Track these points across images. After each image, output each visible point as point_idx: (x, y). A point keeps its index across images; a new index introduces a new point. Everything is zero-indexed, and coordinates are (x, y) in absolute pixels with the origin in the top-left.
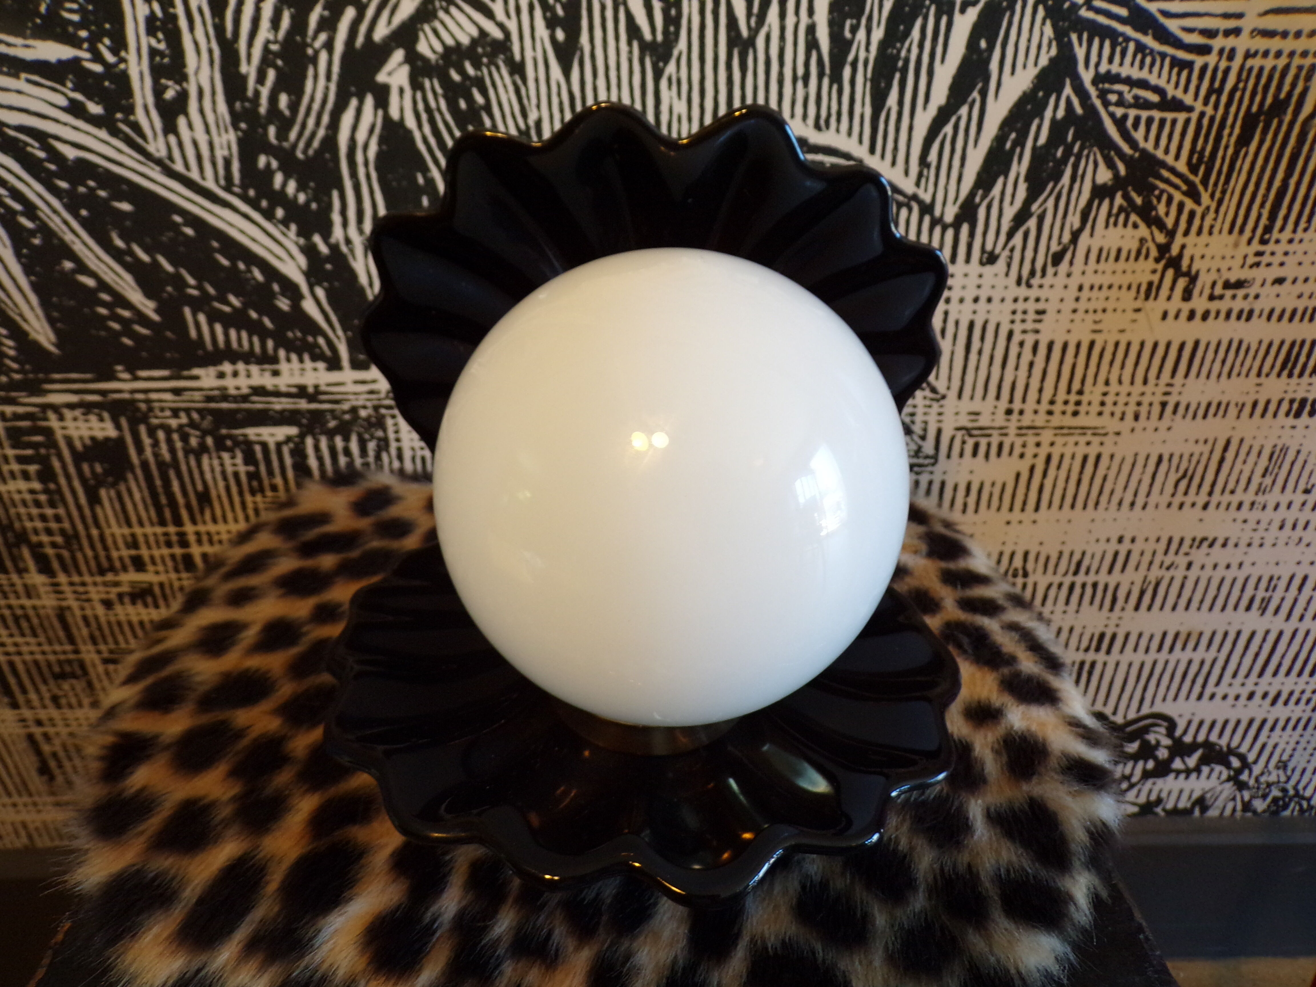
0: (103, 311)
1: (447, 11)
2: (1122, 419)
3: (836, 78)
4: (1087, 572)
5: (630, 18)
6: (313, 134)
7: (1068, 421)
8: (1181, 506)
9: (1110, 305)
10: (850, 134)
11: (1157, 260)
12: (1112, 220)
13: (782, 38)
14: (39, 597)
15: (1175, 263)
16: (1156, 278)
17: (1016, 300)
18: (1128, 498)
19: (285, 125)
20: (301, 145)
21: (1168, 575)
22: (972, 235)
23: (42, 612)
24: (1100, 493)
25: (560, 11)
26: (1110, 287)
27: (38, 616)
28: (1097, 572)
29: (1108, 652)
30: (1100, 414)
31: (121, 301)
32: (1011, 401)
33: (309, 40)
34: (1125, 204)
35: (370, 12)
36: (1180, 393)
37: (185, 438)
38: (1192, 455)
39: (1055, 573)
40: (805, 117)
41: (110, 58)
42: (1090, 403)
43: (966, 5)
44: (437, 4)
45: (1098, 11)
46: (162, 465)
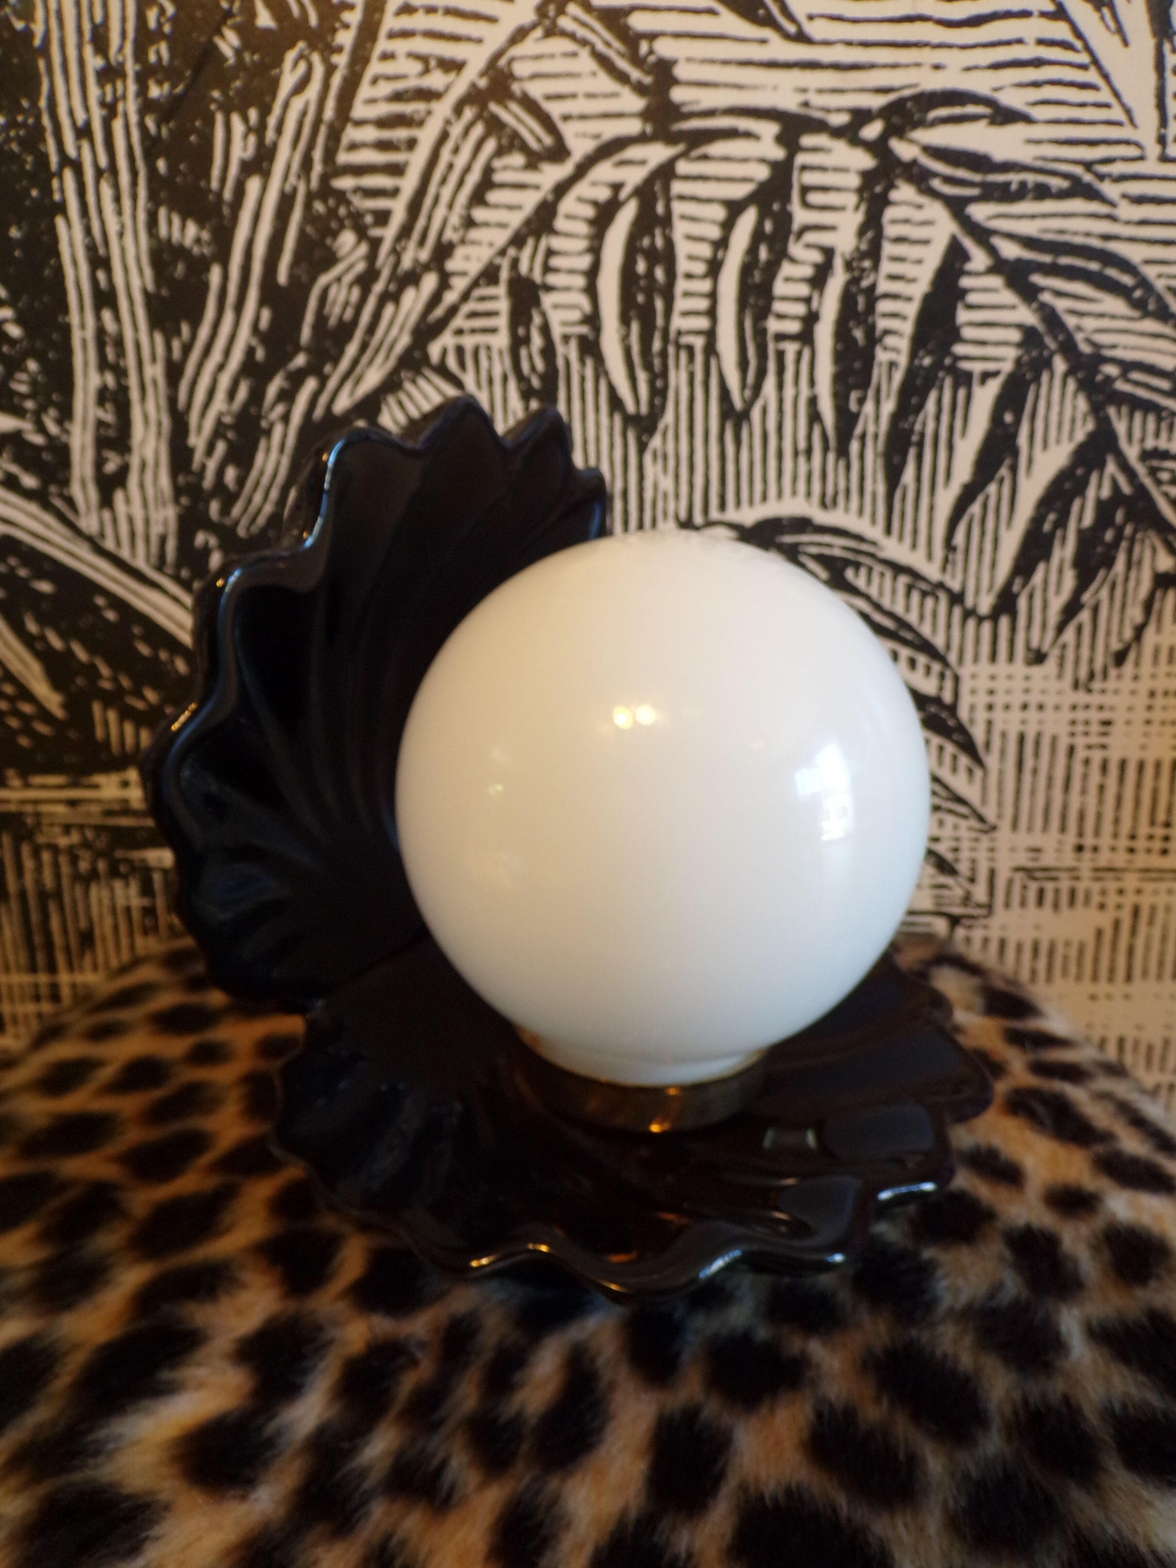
0: (3, 705)
1: (414, 382)
3: (843, 452)
5: (612, 391)
6: (259, 511)
7: (1155, 861)
10: (861, 511)
13: (780, 410)
17: (1074, 708)
19: (229, 499)
20: (244, 522)
22: (1013, 629)
25: (536, 383)
31: (25, 694)
32: (1080, 834)
33: (264, 412)
35: (332, 384)
37: (74, 860)
39: (1162, 1069)
40: (809, 494)
41: (53, 429)
43: (986, 376)
44: (403, 374)
45: (1137, 384)
46: (43, 896)
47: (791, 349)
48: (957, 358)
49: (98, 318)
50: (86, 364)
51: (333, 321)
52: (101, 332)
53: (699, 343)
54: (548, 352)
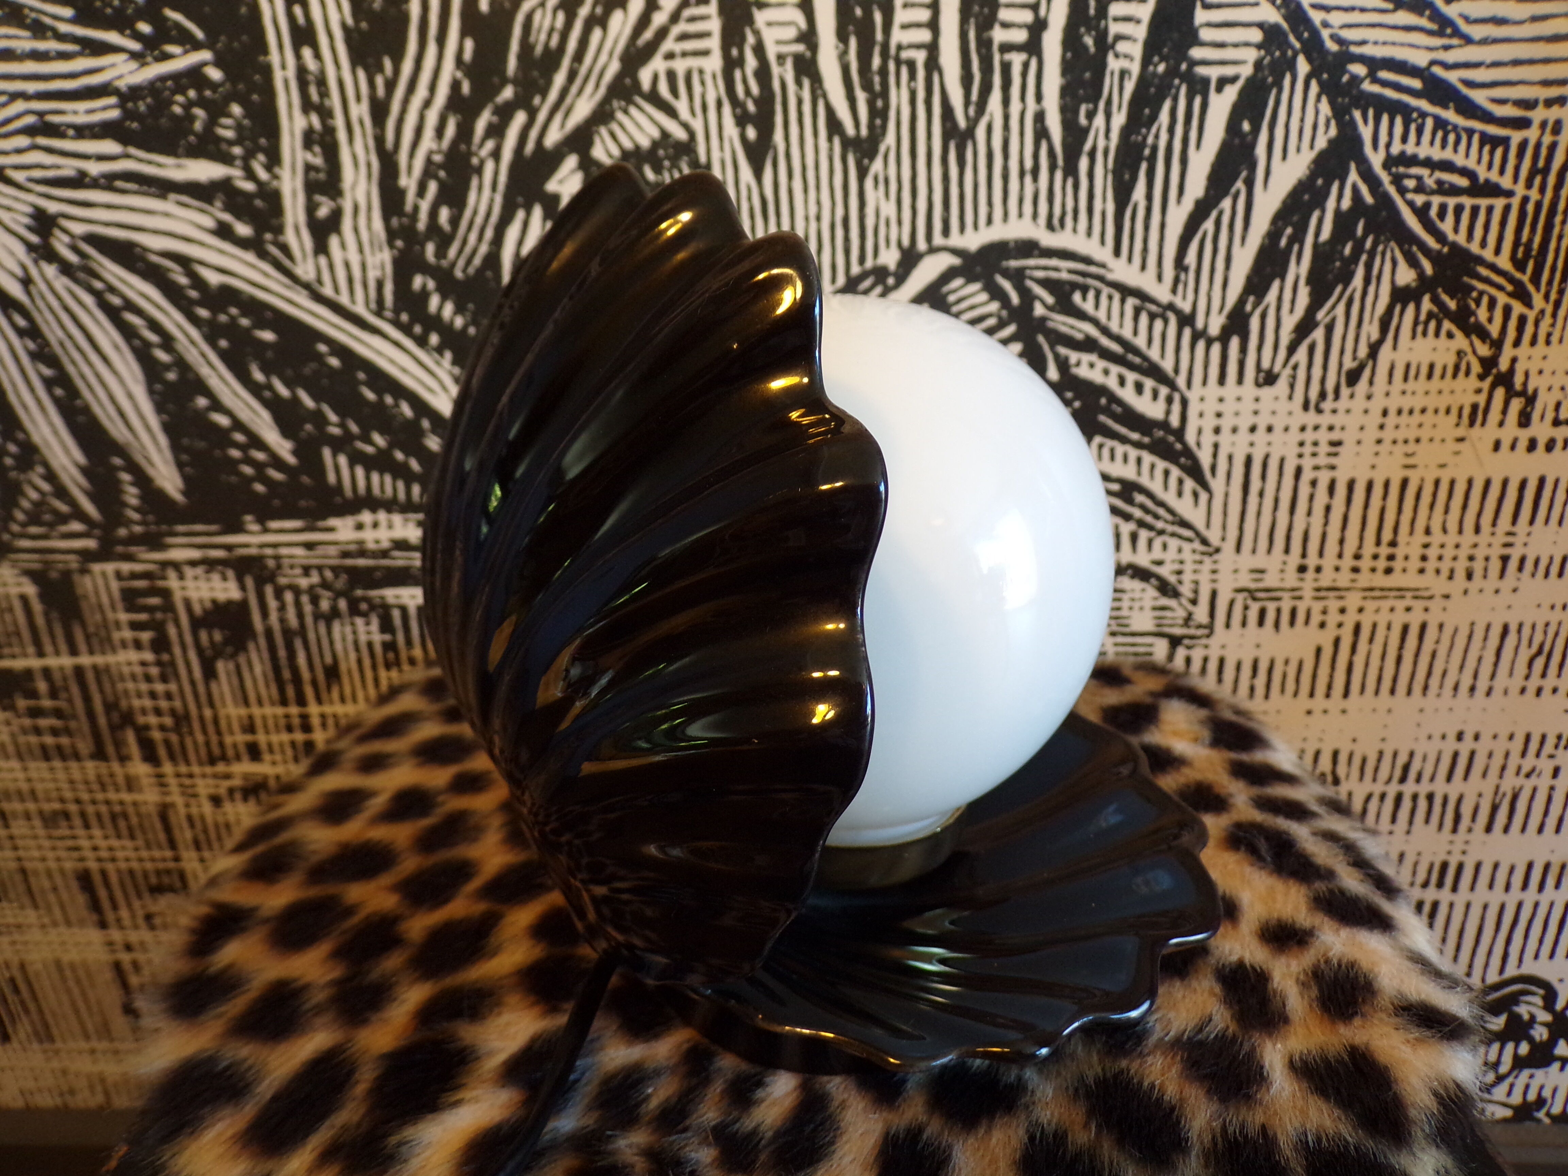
0: (235, 453)
1: (626, 112)
2: (1451, 577)
3: (1071, 170)
4: (1418, 780)
5: (830, 113)
6: (475, 251)
7: (1380, 580)
8: (1539, 692)
9: (1425, 434)
10: (1089, 233)
11: (1481, 377)
12: (1420, 329)
13: (1006, 127)
14: (140, 790)
15: (1505, 380)
16: (1482, 399)
17: (1303, 429)
18: (1466, 681)
19: (444, 241)
20: (461, 263)
21: (1529, 785)
22: (1243, 350)
23: (143, 809)
24: (1429, 674)
25: (751, 107)
26: (1423, 411)
27: (139, 815)
28: (1432, 779)
29: (1455, 889)
30: (1422, 571)
31: (256, 442)
32: (1304, 555)
33: (474, 148)
34: (1435, 309)
35: (542, 117)
36: (1525, 544)
37: (315, 600)
38: (1547, 625)
39: (1374, 780)
40: (1035, 216)
41: (263, 175)
42: (1406, 558)
43: (1223, 83)
44: (615, 104)
45: (1385, 84)
46: (287, 633)
47: (1017, 59)
48: (1193, 63)
49: (298, 56)
50: (290, 105)
51: (539, 50)
52: (302, 72)
53: (920, 57)
54: (763, 74)
